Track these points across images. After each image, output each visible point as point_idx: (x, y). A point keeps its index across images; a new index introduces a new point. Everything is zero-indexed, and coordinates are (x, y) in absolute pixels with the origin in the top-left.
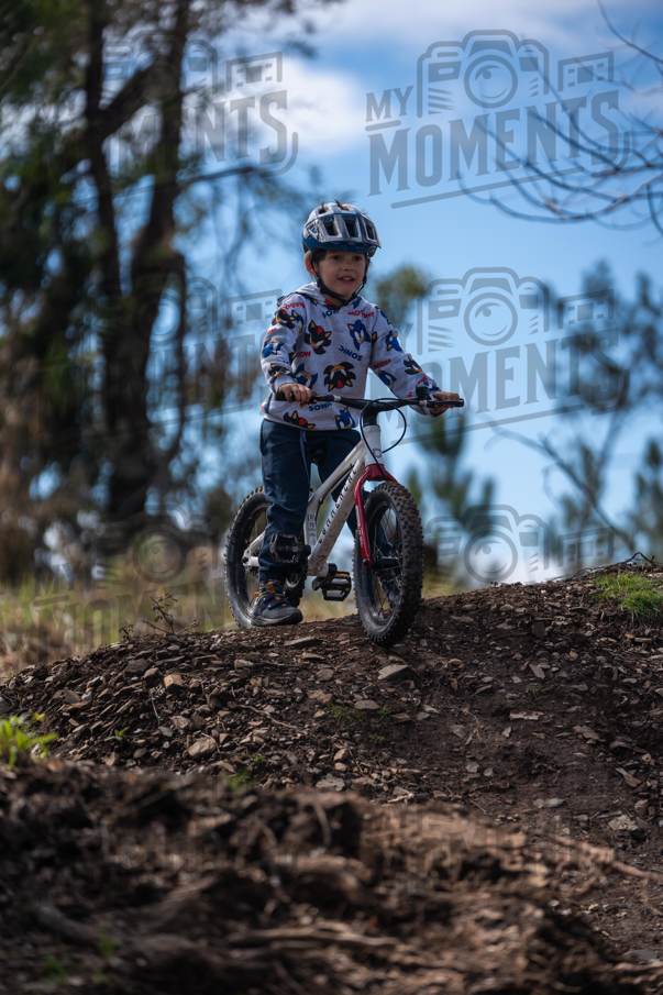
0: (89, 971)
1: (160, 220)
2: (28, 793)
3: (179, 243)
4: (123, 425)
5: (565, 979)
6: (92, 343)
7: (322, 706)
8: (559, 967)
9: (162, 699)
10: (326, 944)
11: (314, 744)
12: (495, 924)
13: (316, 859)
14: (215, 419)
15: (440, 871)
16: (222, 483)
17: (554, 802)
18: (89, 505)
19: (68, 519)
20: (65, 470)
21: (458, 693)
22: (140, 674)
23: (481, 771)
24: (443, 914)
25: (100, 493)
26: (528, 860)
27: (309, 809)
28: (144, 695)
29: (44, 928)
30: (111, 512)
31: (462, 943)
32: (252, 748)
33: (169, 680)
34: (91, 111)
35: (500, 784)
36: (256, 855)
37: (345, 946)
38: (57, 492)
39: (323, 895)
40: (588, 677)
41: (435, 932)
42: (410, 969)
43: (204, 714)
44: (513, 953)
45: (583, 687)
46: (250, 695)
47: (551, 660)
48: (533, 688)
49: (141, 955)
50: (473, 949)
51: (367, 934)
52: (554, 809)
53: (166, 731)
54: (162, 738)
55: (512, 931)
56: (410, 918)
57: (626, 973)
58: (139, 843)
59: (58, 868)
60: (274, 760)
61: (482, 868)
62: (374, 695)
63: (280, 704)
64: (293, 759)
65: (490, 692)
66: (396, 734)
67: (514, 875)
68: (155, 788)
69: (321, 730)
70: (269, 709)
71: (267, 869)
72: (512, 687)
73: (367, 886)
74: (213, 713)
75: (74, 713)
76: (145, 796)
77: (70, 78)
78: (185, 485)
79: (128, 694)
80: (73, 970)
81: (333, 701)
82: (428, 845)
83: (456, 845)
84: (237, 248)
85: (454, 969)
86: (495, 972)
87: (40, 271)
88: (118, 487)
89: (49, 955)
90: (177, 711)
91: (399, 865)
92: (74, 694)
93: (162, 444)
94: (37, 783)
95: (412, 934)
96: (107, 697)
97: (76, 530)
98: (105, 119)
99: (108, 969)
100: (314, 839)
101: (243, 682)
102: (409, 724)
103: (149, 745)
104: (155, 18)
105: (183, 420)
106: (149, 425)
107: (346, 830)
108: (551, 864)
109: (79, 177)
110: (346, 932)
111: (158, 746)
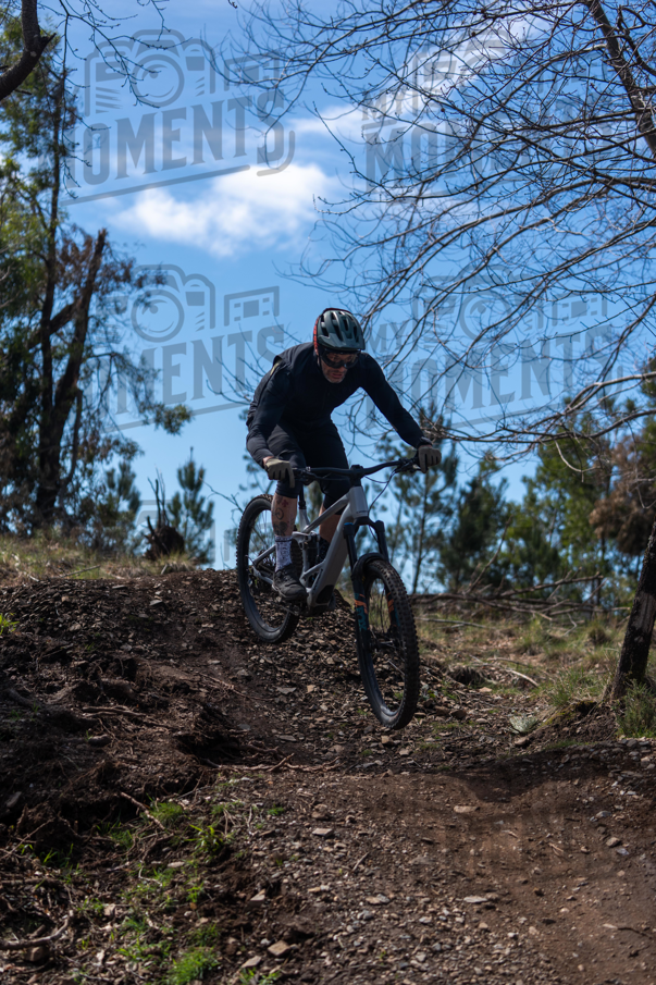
0: (28, 716)
1: (72, 373)
2: (8, 645)
3: (80, 385)
4: (47, 467)
5: (208, 734)
6: (36, 428)
7: (126, 615)
8: (207, 729)
9: (60, 607)
10: (119, 714)
11: (121, 630)
12: (185, 711)
13: (117, 681)
14: (89, 466)
15: (166, 688)
16: (90, 495)
17: (216, 662)
18: (27, 501)
19: (18, 507)
20: (18, 485)
21: (182, 613)
22: (52, 595)
23: (188, 646)
24: (165, 705)
25: (33, 496)
26: (200, 686)
27: (117, 660)
28: (53, 604)
29: (11, 699)
30: (37, 505)
31: (171, 717)
32: (95, 630)
33: (63, 599)
34: (45, 321)
35: (195, 652)
36: (95, 677)
37: (126, 715)
38: (14, 494)
39: (119, 694)
40: (235, 612)
41: (162, 712)
42: (151, 726)
43: (77, 614)
44: (190, 723)
45: (233, 615)
46: (96, 608)
47: (221, 604)
48: (213, 614)
49: (48, 712)
50: (175, 720)
51: (135, 711)
52: (216, 665)
53: (61, 620)
54: (59, 623)
55: (191, 714)
56: (152, 706)
57: (233, 733)
58: (50, 668)
59: (18, 676)
60: (104, 636)
61: (182, 689)
62: (147, 612)
63: (109, 613)
64: (112, 636)
65: (195, 615)
66: (155, 629)
67: (194, 692)
68: (58, 648)
69: (124, 625)
70: (104, 614)
71: (98, 683)
72: (203, 613)
73: (137, 692)
74: (80, 614)
75: (23, 609)
76: (53, 650)
77: (37, 305)
78: (72, 495)
79: (46, 603)
80: (21, 716)
81: (130, 613)
82: (162, 678)
83: (173, 679)
84: (106, 389)
85: (167, 727)
86: (182, 729)
87: (16, 392)
88: (41, 493)
89: (13, 710)
90: (66, 612)
91: (150, 685)
92: (24, 601)
93: (64, 476)
94: (12, 642)
95: (152, 712)
96: (38, 604)
97: (22, 512)
98: (51, 325)
99: (35, 716)
100: (118, 673)
101: (94, 602)
102: (160, 625)
103: (53, 625)
104: (79, 284)
105: (74, 465)
106: (59, 466)
107: (130, 670)
108: (209, 689)
109: (37, 350)
110: (128, 710)
111: (57, 626)
